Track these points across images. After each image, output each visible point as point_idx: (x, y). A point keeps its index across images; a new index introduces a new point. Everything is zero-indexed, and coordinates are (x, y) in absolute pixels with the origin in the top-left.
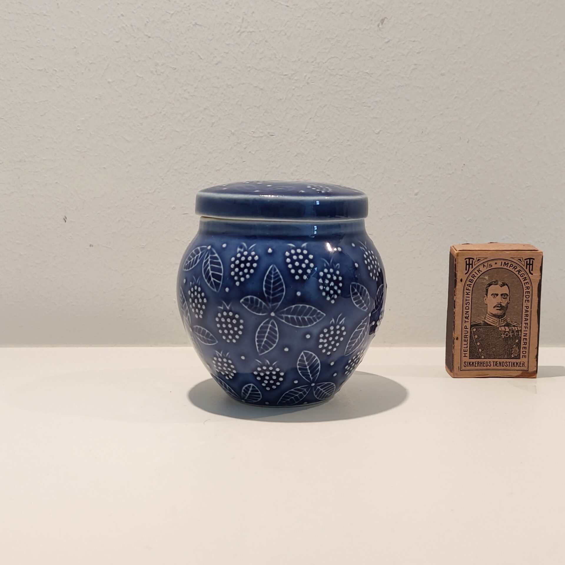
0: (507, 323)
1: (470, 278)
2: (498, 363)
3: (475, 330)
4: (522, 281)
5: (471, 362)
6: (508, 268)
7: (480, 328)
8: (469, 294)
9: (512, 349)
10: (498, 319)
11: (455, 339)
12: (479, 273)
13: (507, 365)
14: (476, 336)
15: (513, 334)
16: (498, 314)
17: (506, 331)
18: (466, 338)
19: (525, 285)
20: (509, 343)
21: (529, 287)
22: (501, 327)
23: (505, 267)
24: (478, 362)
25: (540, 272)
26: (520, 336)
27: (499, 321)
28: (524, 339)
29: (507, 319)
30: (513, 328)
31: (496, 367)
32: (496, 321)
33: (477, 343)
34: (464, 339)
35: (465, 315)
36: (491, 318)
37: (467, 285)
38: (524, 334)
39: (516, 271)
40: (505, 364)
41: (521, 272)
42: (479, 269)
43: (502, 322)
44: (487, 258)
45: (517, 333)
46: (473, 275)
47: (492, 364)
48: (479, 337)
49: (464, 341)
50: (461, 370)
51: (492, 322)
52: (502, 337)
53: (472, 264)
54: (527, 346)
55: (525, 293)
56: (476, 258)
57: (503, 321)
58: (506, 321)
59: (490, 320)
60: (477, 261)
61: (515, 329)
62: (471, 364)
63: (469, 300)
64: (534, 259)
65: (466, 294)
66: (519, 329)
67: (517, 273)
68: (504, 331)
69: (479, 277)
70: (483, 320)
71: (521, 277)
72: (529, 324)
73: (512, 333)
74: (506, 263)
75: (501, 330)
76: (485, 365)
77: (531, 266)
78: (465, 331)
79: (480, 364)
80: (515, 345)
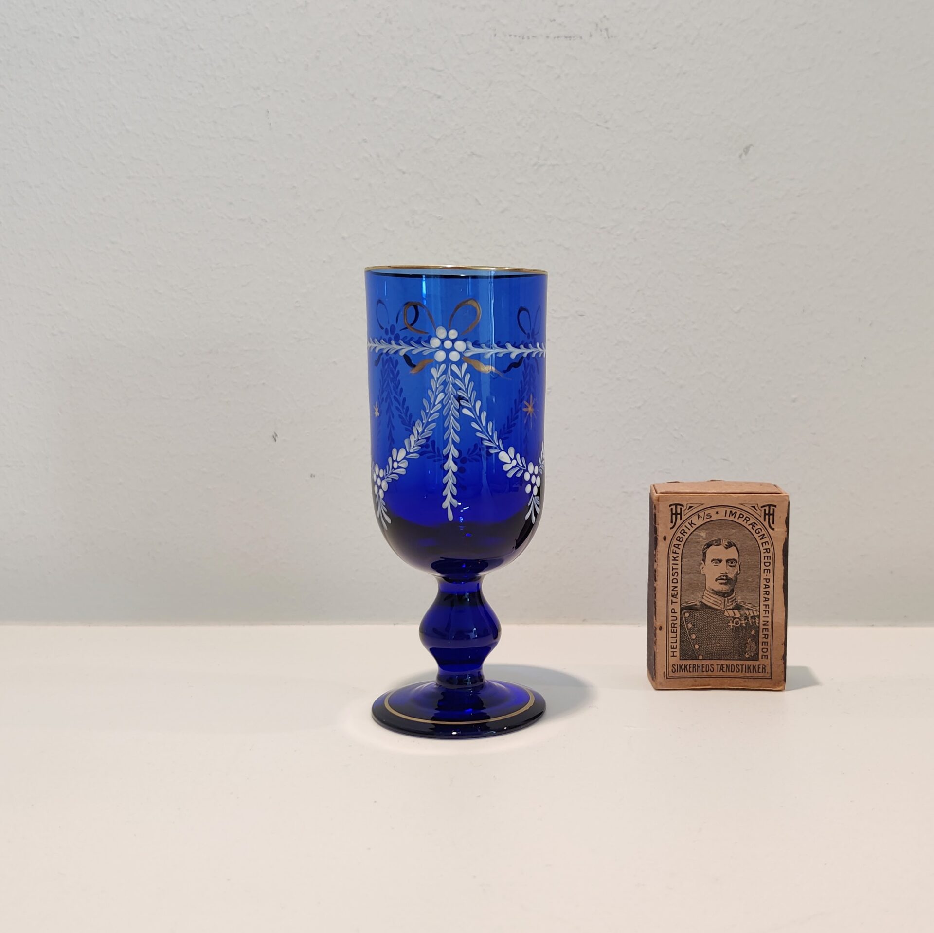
0: (737, 604)
1: (679, 534)
4: (758, 539)
6: (736, 520)
7: (696, 612)
8: (677, 559)
9: (745, 645)
10: (723, 598)
11: (658, 629)
12: (692, 527)
13: (738, 671)
14: (690, 625)
16: (722, 590)
17: (736, 616)
18: (674, 627)
19: (763, 546)
20: (741, 636)
21: (769, 549)
22: (728, 611)
23: (732, 518)
25: (785, 526)
26: (757, 624)
27: (725, 601)
29: (736, 599)
30: (747, 612)
31: (721, 673)
32: (720, 602)
33: (690, 635)
34: (670, 628)
35: (671, 592)
36: (712, 597)
37: (674, 546)
39: (749, 525)
40: (736, 668)
41: (755, 525)
42: (692, 521)
43: (728, 603)
44: (703, 504)
45: (753, 621)
46: (683, 530)
47: (715, 667)
48: (694, 626)
49: (672, 632)
50: (667, 678)
51: (713, 603)
52: (730, 625)
53: (680, 514)
54: (769, 640)
55: (763, 558)
56: (687, 505)
57: (731, 602)
58: (736, 602)
59: (710, 600)
60: (689, 509)
61: (749, 614)
62: (683, 667)
63: (677, 569)
64: (775, 506)
65: (673, 560)
66: (756, 615)
67: (750, 527)
68: (732, 617)
69: (691, 533)
70: (701, 600)
71: (756, 534)
72: (770, 606)
73: (745, 620)
74: (733, 512)
75: (728, 615)
76: (704, 669)
77: (771, 517)
78: (672, 616)
79: (696, 667)
80: (750, 639)
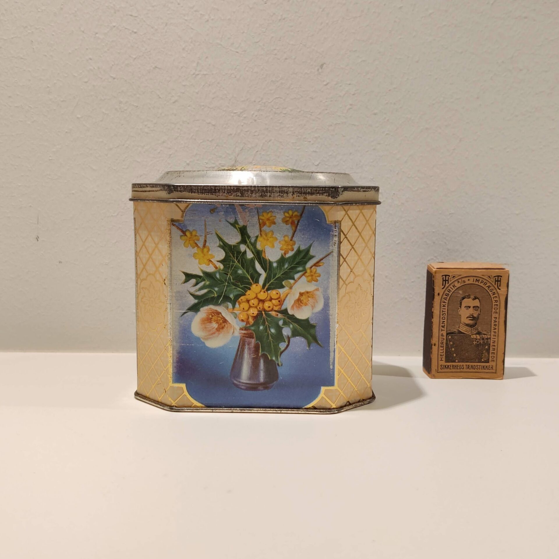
0: (478, 331)
1: (447, 292)
2: (470, 366)
3: (450, 337)
4: (491, 295)
5: (446, 365)
6: (479, 284)
7: (455, 336)
8: (445, 306)
9: (482, 354)
10: (471, 328)
11: (433, 345)
12: (454, 288)
13: (477, 368)
14: (451, 343)
15: (483, 341)
16: (470, 323)
17: (478, 338)
18: (442, 344)
19: (494, 299)
20: (480, 349)
21: (497, 300)
22: (473, 335)
23: (477, 283)
24: (453, 365)
25: (506, 287)
26: (489, 343)
27: (471, 329)
28: (492, 345)
29: (478, 328)
30: (484, 336)
31: (468, 370)
32: (469, 330)
33: (452, 348)
34: (440, 345)
35: (441, 325)
36: (464, 327)
37: (444, 298)
38: (493, 341)
39: (486, 287)
40: (476, 367)
41: (490, 287)
42: (454, 284)
43: (473, 330)
44: (461, 275)
45: (487, 341)
46: (449, 289)
47: (465, 367)
48: (454, 344)
49: (441, 347)
50: (438, 372)
52: (474, 343)
53: (448, 281)
54: (495, 352)
55: (493, 306)
56: (452, 275)
57: (475, 330)
58: (478, 330)
59: (463, 329)
60: (453, 278)
61: (485, 337)
62: (447, 366)
63: (445, 311)
65: (443, 307)
66: (488, 337)
67: (487, 288)
68: (475, 339)
69: (454, 292)
70: (458, 329)
71: (490, 292)
72: (497, 333)
74: (478, 280)
75: (473, 337)
76: (458, 368)
77: (499, 282)
78: (441, 338)
79: (454, 367)
80: (484, 351)
